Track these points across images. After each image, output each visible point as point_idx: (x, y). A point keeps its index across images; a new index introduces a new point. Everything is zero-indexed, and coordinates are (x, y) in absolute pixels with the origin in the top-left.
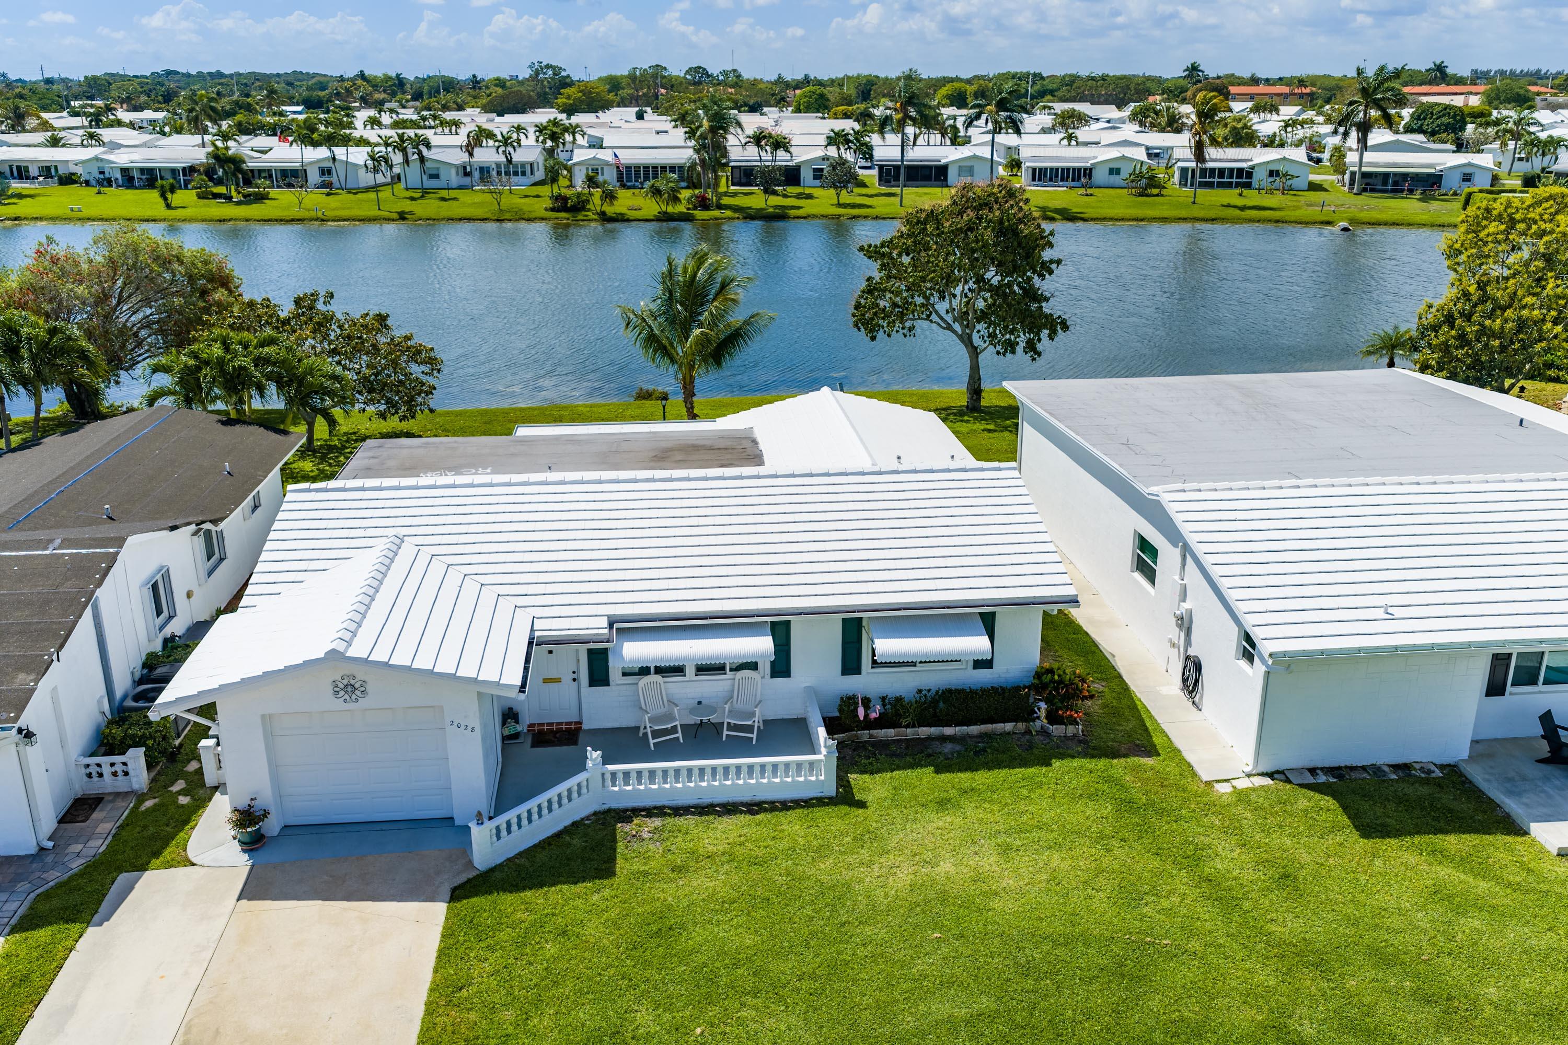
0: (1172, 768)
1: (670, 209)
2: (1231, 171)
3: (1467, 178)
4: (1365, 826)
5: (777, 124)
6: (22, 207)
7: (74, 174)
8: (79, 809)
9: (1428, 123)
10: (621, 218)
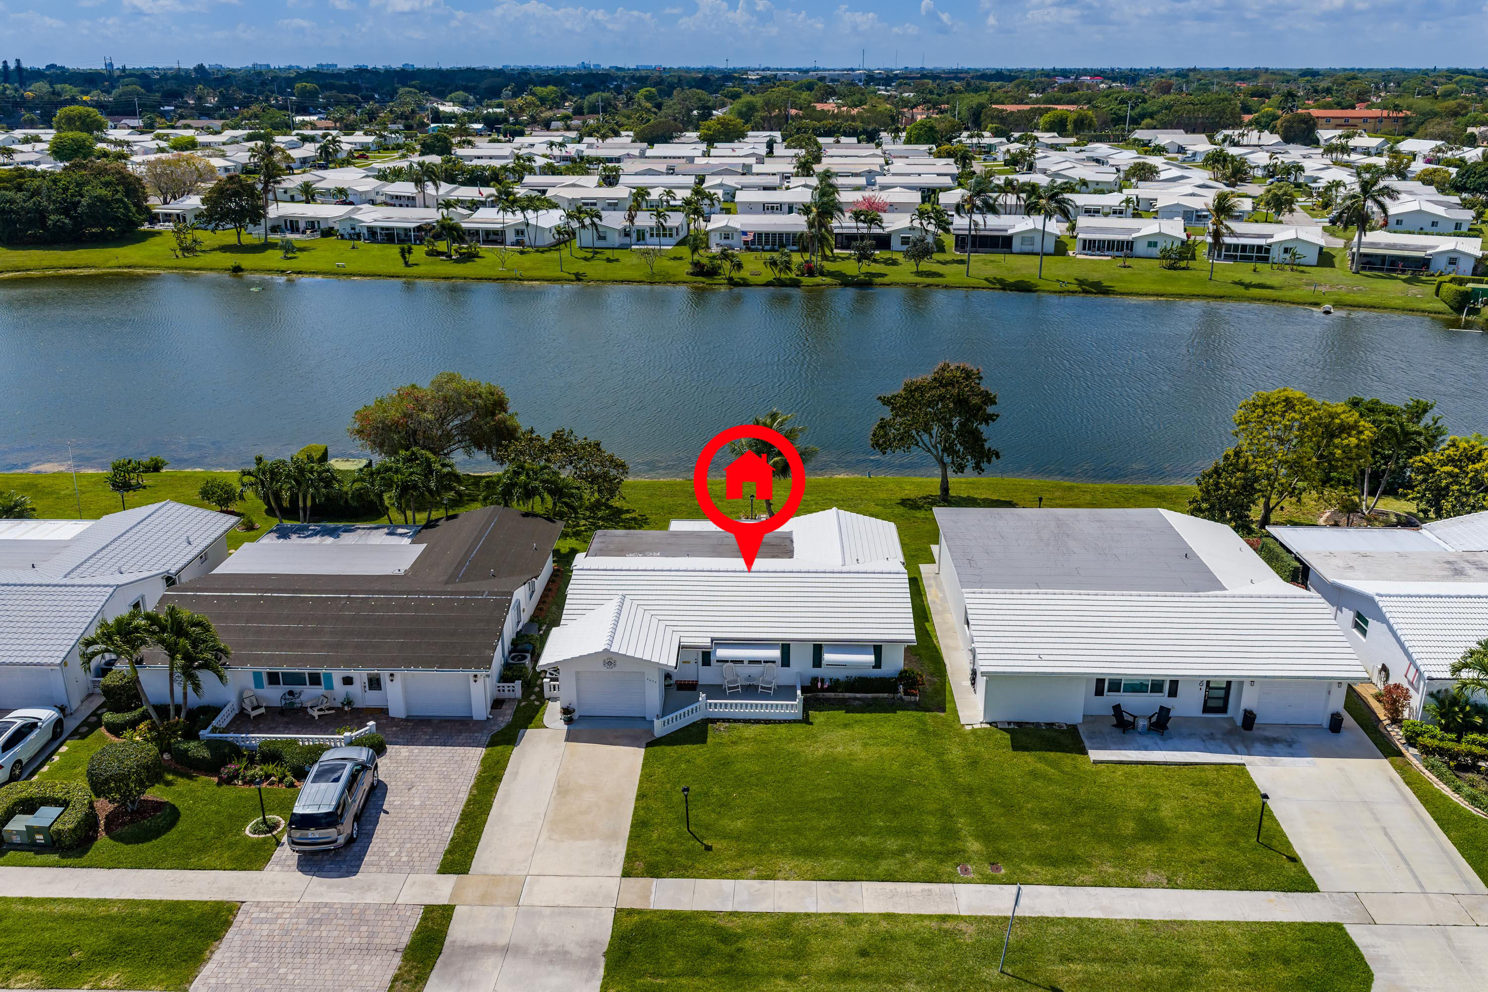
0: (951, 718)
1: (783, 276)
2: (1253, 246)
3: (1453, 261)
4: (1017, 746)
5: (887, 164)
6: (302, 261)
7: (332, 228)
8: (497, 704)
9: (1470, 183)
10: (745, 284)
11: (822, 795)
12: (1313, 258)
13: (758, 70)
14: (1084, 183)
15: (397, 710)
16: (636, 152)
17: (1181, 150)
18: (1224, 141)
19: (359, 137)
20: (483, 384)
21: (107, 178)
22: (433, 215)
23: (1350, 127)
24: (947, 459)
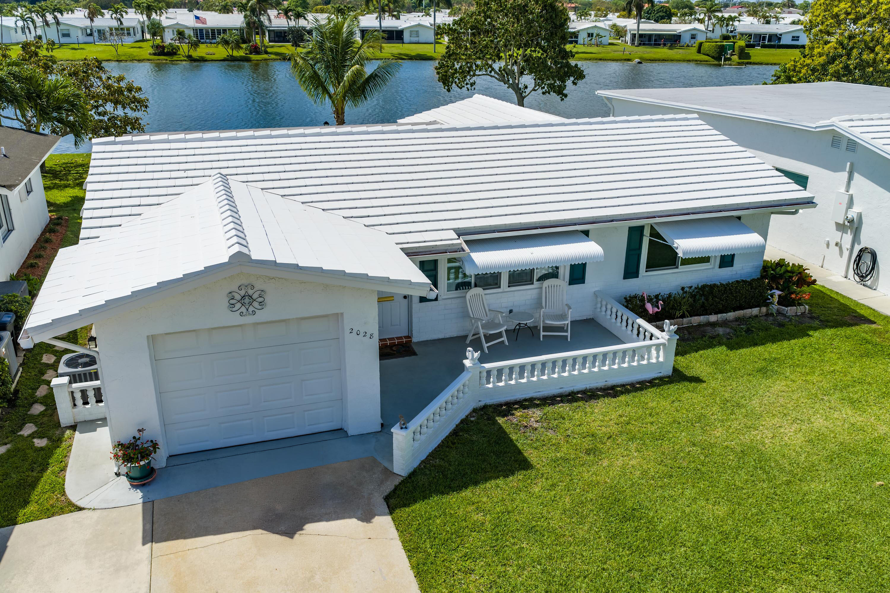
1: (236, 53)
10: (203, 60)
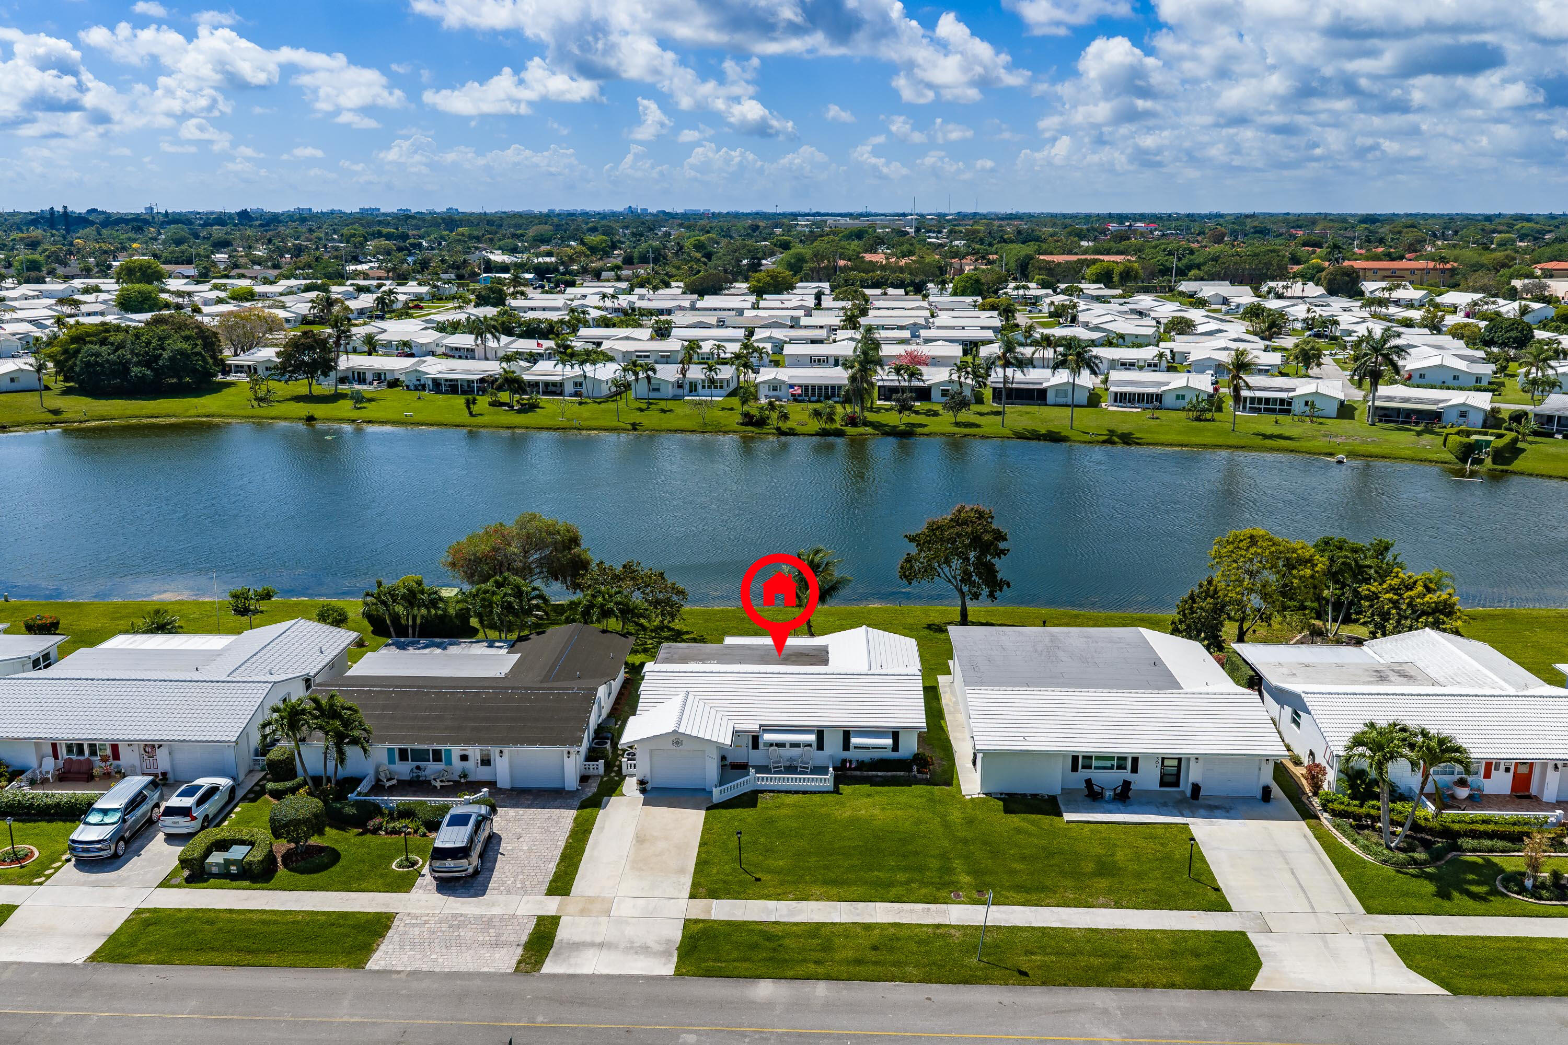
0: (955, 790)
1: (827, 426)
2: (1275, 400)
3: (1463, 415)
4: (1008, 810)
5: (933, 316)
6: (371, 411)
7: (398, 380)
8: (584, 779)
9: (1498, 336)
10: (792, 433)
11: (847, 843)
12: (1333, 409)
13: (808, 215)
14: (1122, 336)
15: (504, 781)
16: (687, 304)
17: (1225, 301)
18: (1269, 292)
19: (414, 287)
20: (560, 524)
21: (187, 333)
22: (494, 368)
23: (1395, 278)
24: (965, 589)
